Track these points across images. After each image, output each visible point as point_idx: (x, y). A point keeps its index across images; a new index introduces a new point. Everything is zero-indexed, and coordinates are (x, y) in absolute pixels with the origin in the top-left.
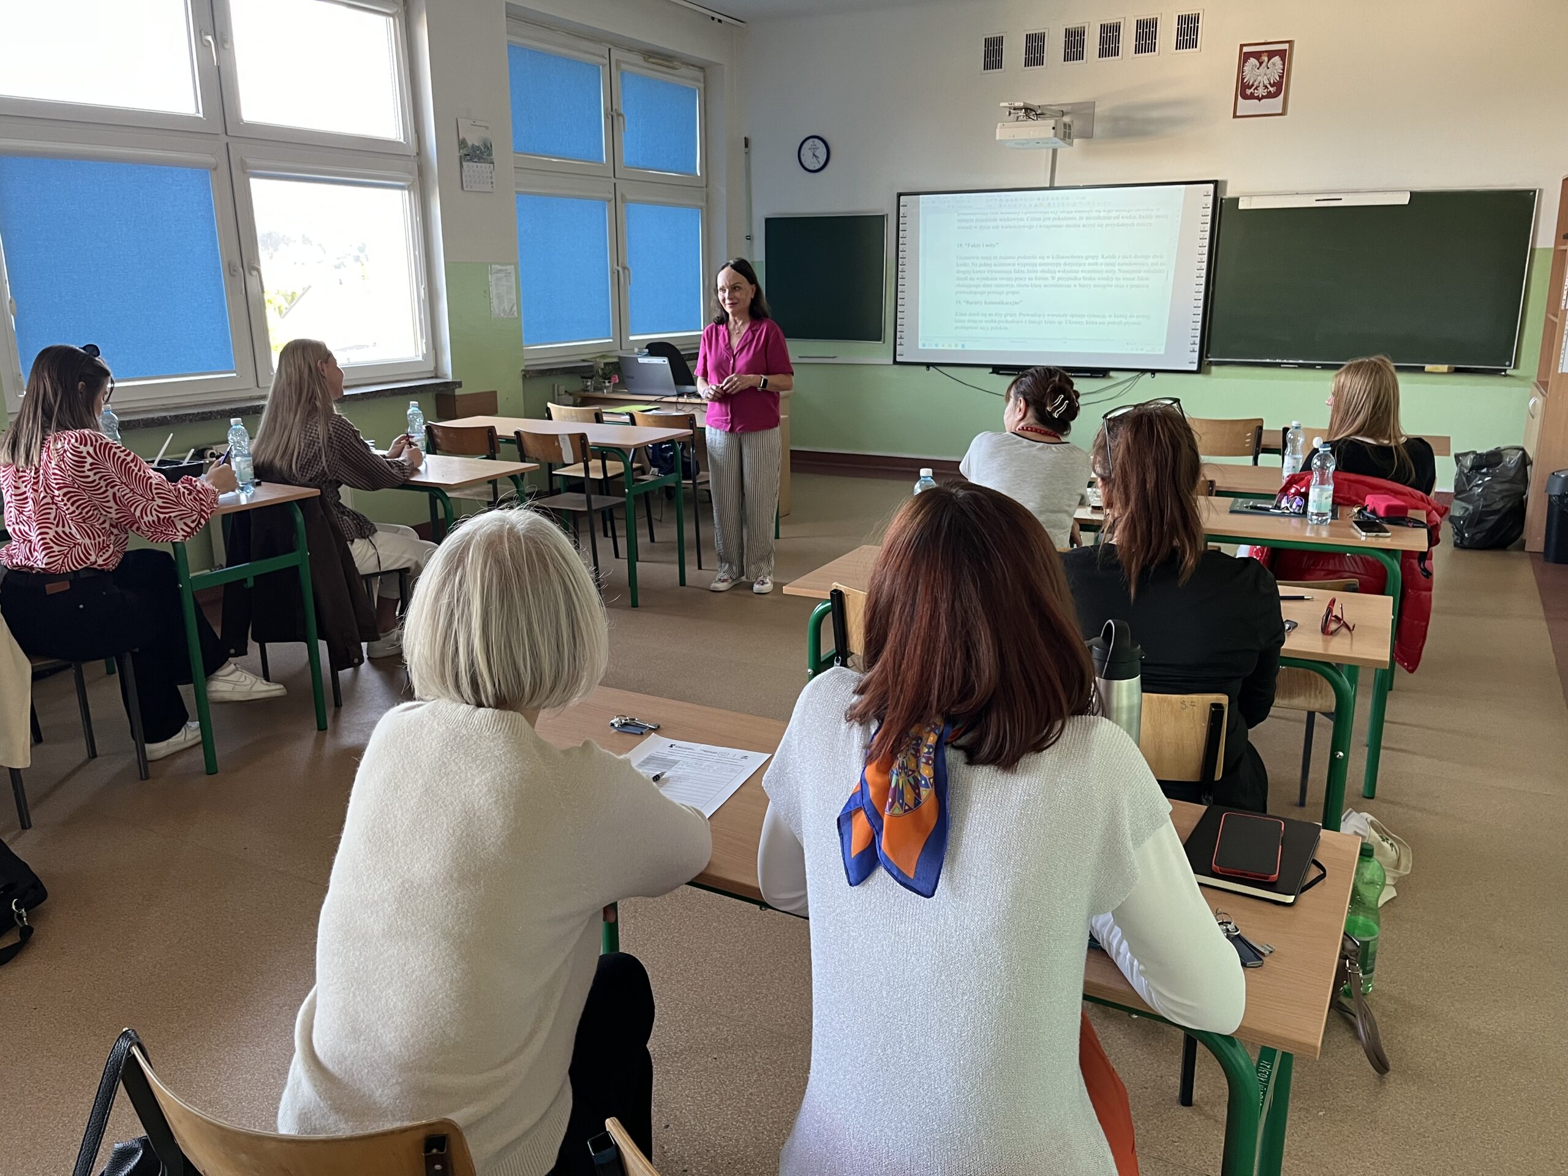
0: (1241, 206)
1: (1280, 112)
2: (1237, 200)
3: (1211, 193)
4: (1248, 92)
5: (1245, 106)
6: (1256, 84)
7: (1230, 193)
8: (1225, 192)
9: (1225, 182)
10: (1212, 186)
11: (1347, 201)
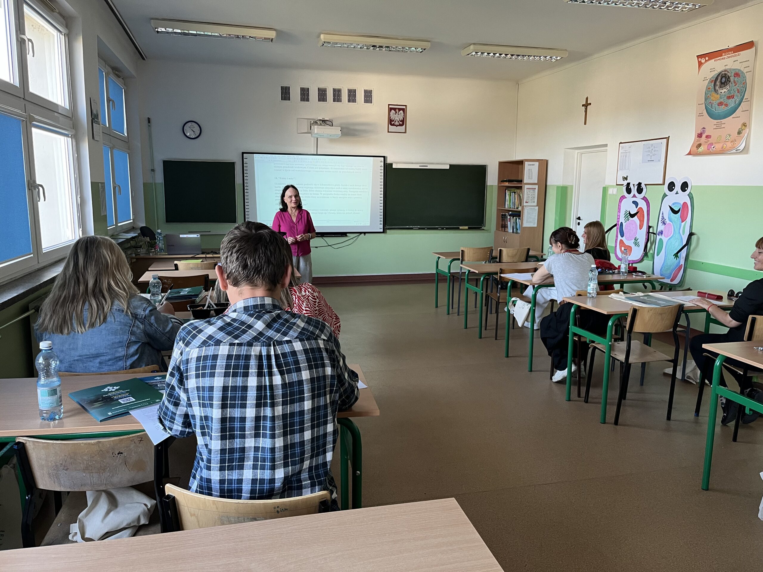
0: (394, 167)
1: (404, 132)
2: (391, 164)
3: (383, 161)
4: (393, 123)
5: (392, 128)
6: (395, 120)
7: (389, 161)
8: (387, 161)
9: (387, 157)
10: (383, 158)
11: (430, 167)
